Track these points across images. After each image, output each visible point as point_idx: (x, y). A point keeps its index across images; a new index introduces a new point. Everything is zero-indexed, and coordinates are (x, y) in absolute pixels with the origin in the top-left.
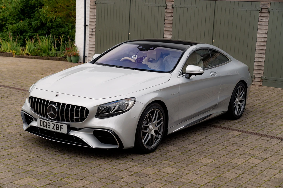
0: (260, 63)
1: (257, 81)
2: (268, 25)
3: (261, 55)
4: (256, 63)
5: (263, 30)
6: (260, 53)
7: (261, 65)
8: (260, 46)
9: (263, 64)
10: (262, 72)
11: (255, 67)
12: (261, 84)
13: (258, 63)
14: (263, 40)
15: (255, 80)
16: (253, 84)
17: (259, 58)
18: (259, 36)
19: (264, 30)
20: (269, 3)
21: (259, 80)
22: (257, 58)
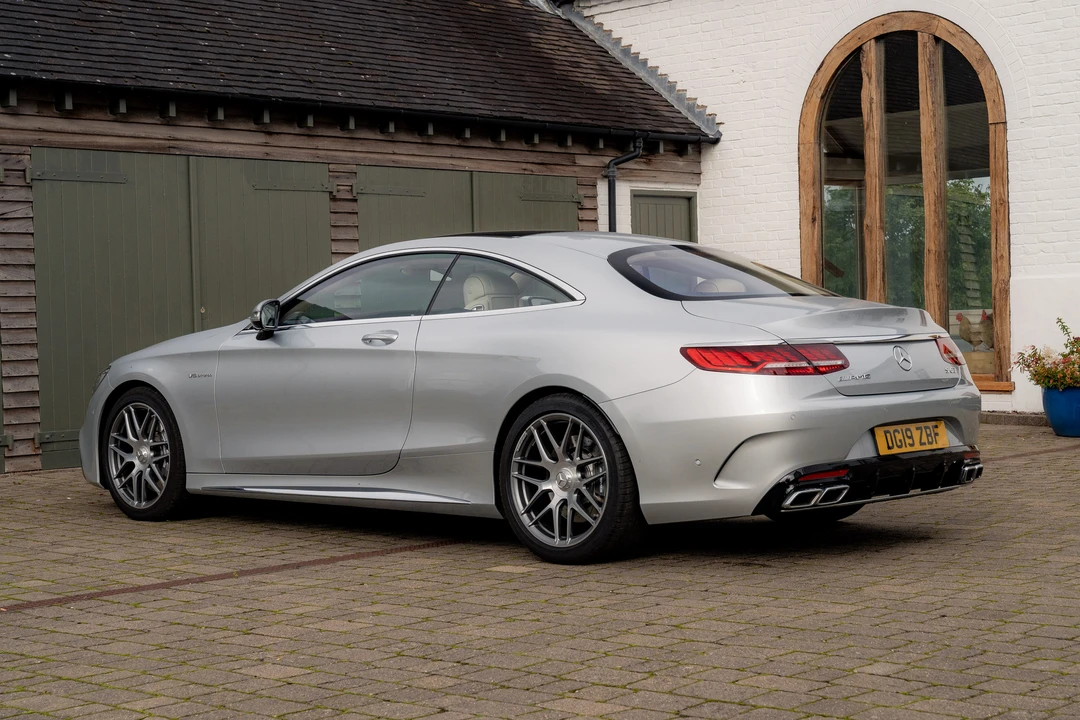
0: (22, 381)
1: (21, 454)
2: (32, 234)
3: (22, 349)
4: (8, 387)
5: (17, 251)
6: (18, 342)
7: (30, 390)
8: (15, 316)
9: (34, 385)
10: (37, 417)
11: (9, 403)
12: (37, 463)
13: (16, 382)
14: (23, 291)
15: (15, 454)
16: (6, 470)
17: (16, 364)
18: (9, 278)
19: (22, 253)
20: (24, 149)
21: (30, 451)
22: (12, 365)
